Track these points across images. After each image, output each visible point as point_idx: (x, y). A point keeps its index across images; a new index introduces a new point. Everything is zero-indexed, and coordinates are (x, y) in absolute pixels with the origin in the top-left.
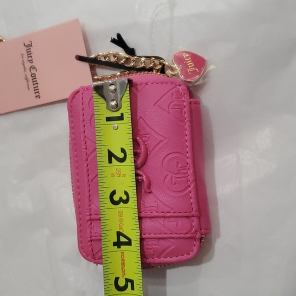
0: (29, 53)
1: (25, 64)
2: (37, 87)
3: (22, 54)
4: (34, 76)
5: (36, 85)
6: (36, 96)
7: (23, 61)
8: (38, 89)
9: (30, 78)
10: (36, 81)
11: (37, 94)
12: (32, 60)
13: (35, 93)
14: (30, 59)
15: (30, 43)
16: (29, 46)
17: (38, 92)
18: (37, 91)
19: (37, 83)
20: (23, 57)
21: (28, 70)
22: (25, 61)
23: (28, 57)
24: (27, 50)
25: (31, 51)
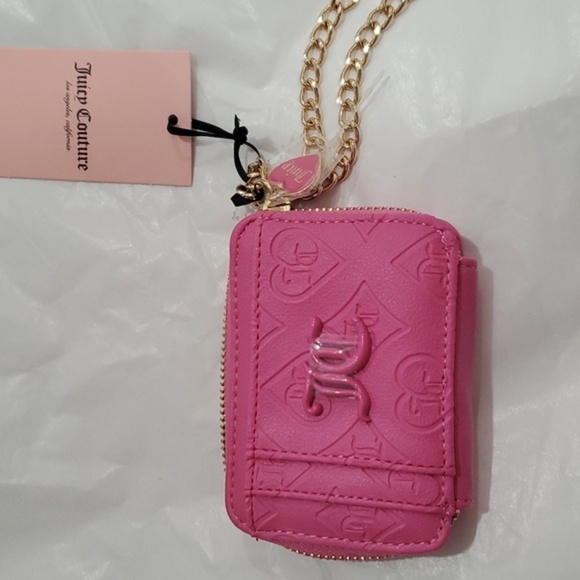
0: (82, 86)
1: (71, 101)
2: (86, 149)
3: (67, 83)
4: (83, 129)
5: (83, 146)
6: (80, 165)
7: (68, 95)
8: (86, 154)
9: (75, 131)
10: (86, 138)
11: (83, 162)
12: (85, 99)
13: (79, 159)
14: (82, 95)
15: (88, 67)
16: (84, 73)
17: (86, 159)
18: (84, 156)
19: (87, 143)
20: (68, 89)
21: (73, 115)
22: (71, 98)
23: (79, 91)
24: (79, 77)
25: (85, 82)
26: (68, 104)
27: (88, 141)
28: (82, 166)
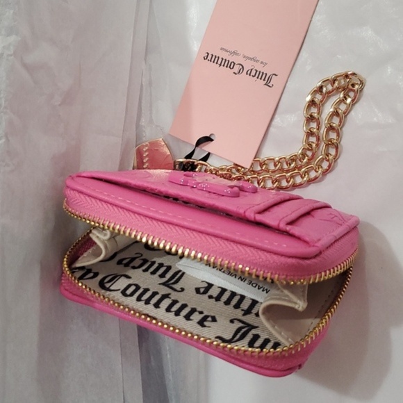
0: (260, 75)
1: (252, 63)
2: (217, 63)
3: (266, 64)
4: (230, 65)
5: (219, 62)
6: (208, 54)
7: (257, 61)
8: (214, 62)
9: (232, 59)
10: (224, 66)
11: (209, 57)
12: (250, 75)
13: (212, 55)
14: (253, 73)
15: (270, 84)
16: (268, 80)
17: (211, 61)
18: (213, 60)
19: (220, 65)
20: (262, 63)
21: (242, 61)
22: (254, 63)
23: (257, 71)
24: (266, 74)
25: (261, 79)
26: (251, 59)
27: (222, 66)
28: (207, 56)
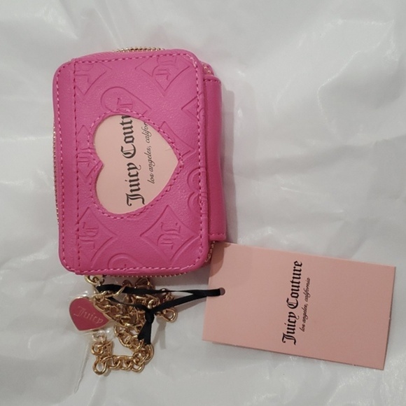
0: (291, 326)
1: (302, 316)
2: (294, 278)
3: (303, 330)
4: (295, 293)
5: (295, 280)
6: (301, 265)
7: (304, 321)
8: (294, 274)
9: (301, 293)
10: (293, 286)
11: (298, 268)
12: (290, 316)
13: (300, 271)
14: (292, 319)
15: (285, 339)
16: (288, 336)
17: (294, 270)
18: (296, 272)
19: (292, 282)
20: (304, 326)
21: (301, 305)
22: (301, 318)
23: (295, 322)
24: (294, 333)
25: (288, 329)
26: (305, 314)
27: (292, 284)
28: (298, 265)
